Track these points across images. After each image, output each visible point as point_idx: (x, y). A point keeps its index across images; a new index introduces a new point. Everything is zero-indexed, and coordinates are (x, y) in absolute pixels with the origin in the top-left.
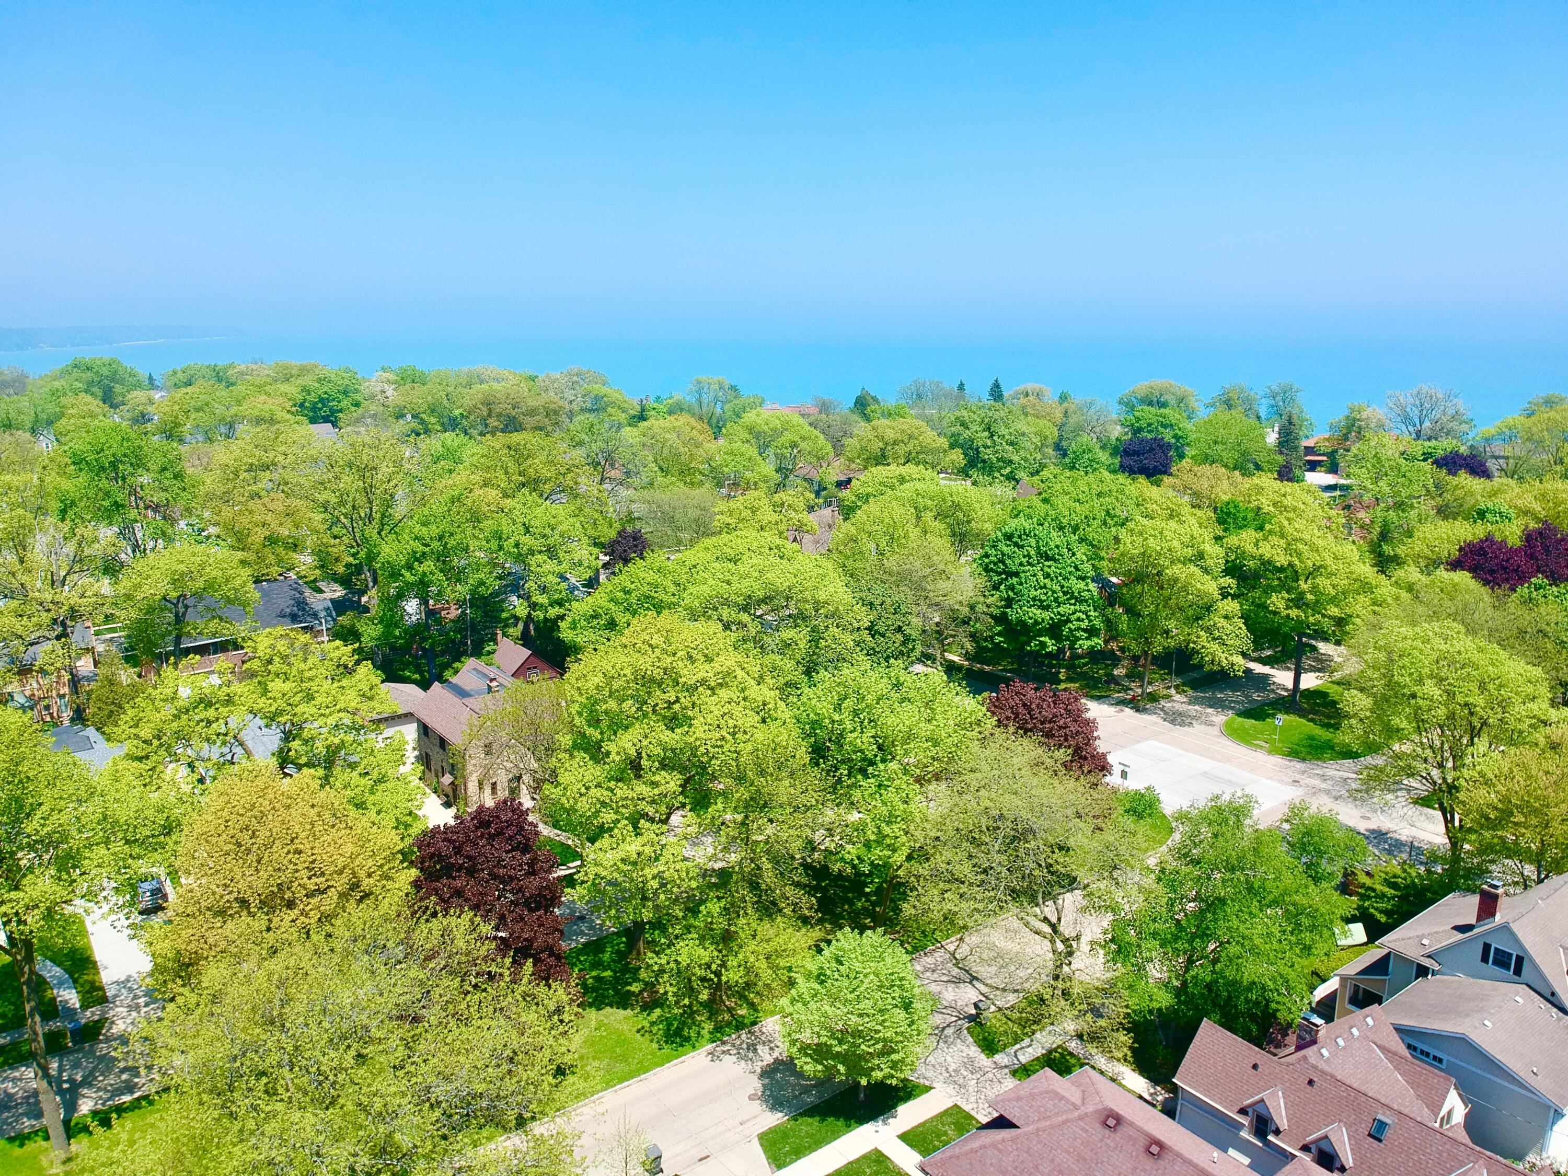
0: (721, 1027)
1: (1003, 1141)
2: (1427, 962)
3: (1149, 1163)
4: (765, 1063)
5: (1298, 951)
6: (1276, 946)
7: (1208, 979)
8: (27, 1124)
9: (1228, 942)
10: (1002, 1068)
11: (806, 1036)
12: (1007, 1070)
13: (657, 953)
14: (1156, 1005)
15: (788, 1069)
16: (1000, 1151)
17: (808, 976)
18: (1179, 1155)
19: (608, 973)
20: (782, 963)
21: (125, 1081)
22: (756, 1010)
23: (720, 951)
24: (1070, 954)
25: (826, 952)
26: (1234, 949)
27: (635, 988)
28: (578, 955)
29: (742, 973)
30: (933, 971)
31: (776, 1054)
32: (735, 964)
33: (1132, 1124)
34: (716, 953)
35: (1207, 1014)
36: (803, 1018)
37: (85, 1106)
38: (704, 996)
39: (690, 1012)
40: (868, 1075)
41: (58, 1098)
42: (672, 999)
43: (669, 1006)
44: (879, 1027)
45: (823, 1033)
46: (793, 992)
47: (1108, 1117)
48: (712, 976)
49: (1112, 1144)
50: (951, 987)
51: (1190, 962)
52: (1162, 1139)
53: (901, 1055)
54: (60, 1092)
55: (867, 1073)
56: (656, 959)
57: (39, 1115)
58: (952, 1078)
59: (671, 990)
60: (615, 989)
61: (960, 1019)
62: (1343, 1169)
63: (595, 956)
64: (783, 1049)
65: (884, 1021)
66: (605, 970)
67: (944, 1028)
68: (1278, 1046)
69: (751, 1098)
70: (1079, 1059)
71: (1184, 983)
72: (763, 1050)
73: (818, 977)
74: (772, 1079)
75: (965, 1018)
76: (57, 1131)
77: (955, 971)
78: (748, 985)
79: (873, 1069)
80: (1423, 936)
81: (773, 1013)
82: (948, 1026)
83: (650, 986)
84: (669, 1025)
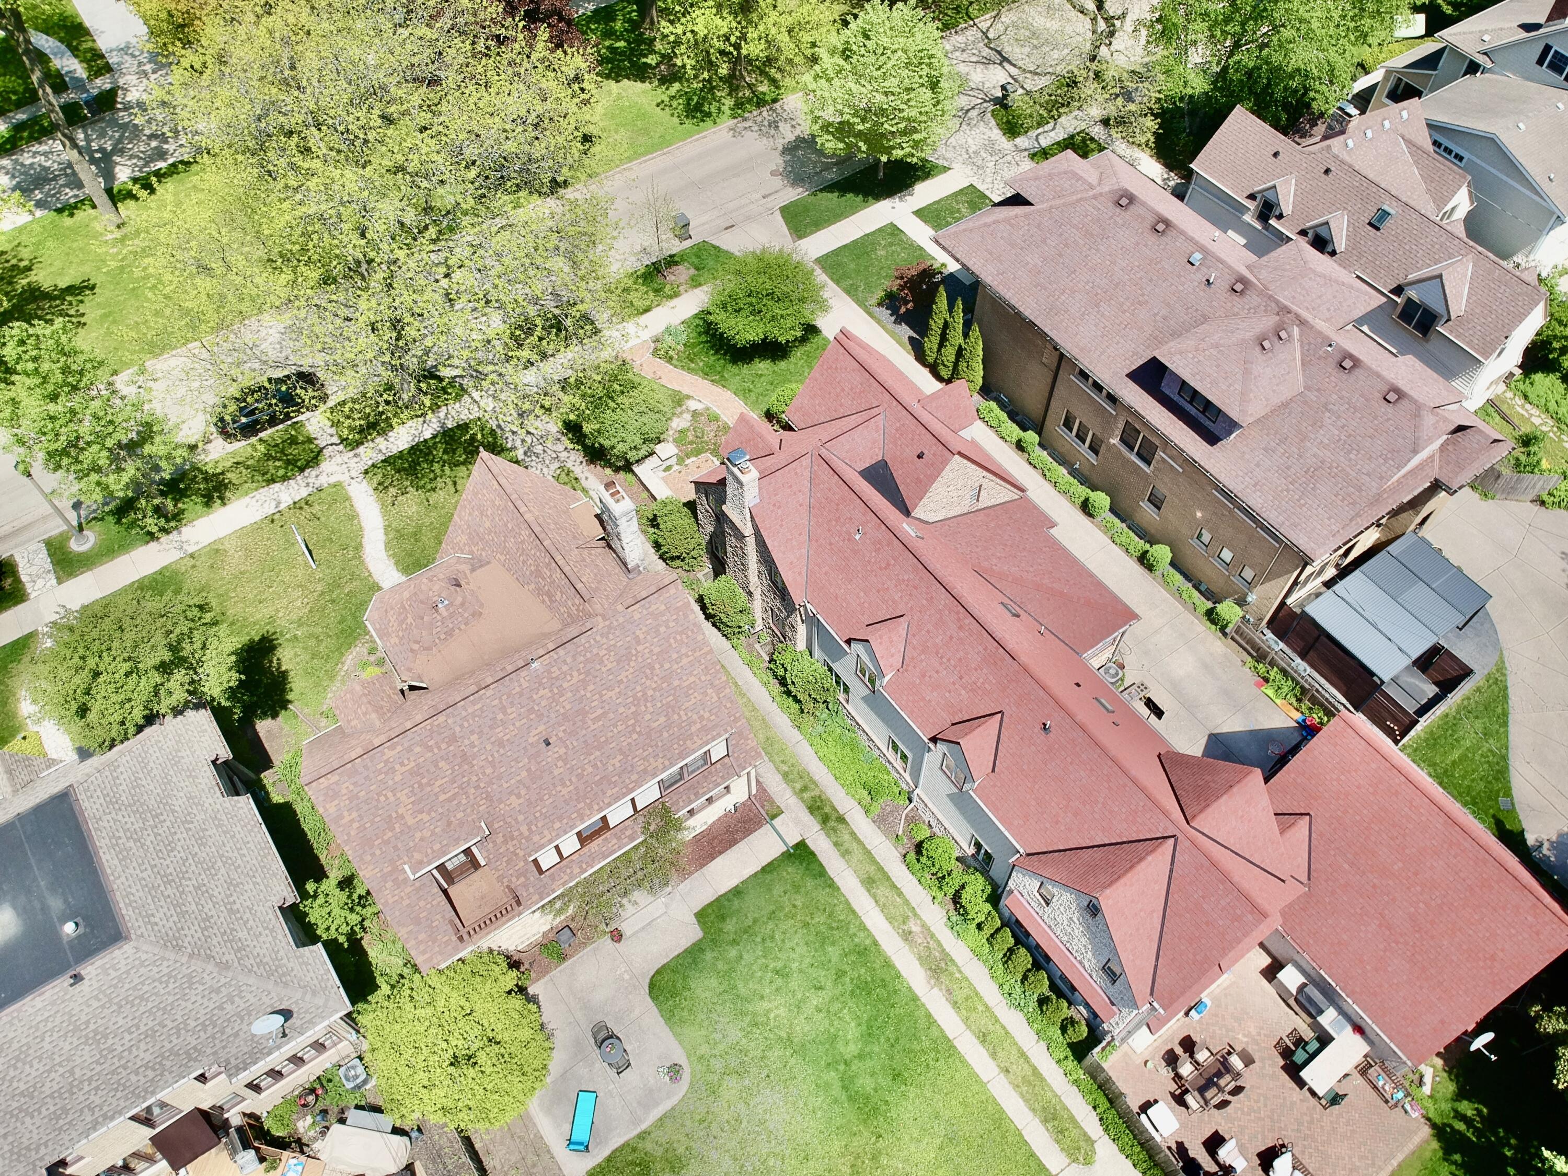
0: (742, 104)
1: (1016, 216)
2: (1481, 59)
3: (1152, 239)
4: (786, 141)
5: (1353, 38)
6: (1332, 31)
7: (1251, 65)
8: (69, 195)
9: (1283, 26)
10: (1022, 151)
11: (829, 115)
12: (1026, 153)
13: (672, 22)
14: (1189, 91)
15: (809, 147)
16: (1012, 226)
17: (832, 52)
18: (1182, 233)
19: (621, 44)
20: (807, 38)
21: (156, 148)
22: (778, 87)
23: (739, 23)
24: (1112, 34)
25: (853, 26)
26: (1287, 33)
27: (652, 60)
28: (588, 23)
29: (762, 47)
30: (963, 51)
31: (797, 132)
32: (755, 36)
33: (1143, 204)
34: (734, 24)
35: (1240, 100)
36: (826, 95)
37: (123, 174)
38: (724, 70)
39: (709, 87)
40: (889, 154)
41: (93, 167)
42: (690, 72)
43: (688, 80)
44: (902, 106)
45: (847, 110)
46: (817, 68)
47: (1122, 197)
48: (732, 49)
49: (1121, 222)
50: (980, 67)
51: (1237, 45)
52: (1170, 218)
53: (924, 134)
54: (93, 161)
55: (888, 150)
56: (671, 28)
57: (80, 185)
58: (971, 159)
59: (690, 63)
60: (630, 61)
61: (985, 101)
62: (1333, 253)
63: (606, 25)
64: (806, 128)
65: (909, 100)
66: (618, 39)
67: (968, 111)
68: (1303, 136)
69: (773, 173)
70: (1099, 145)
71: (1225, 69)
72: (784, 128)
73: (844, 52)
74: (794, 156)
75: (991, 100)
76: (101, 199)
77: (986, 52)
78: (769, 61)
79: (893, 148)
80: (1486, 32)
81: (794, 90)
82: (973, 108)
83: (667, 58)
84: (689, 100)
